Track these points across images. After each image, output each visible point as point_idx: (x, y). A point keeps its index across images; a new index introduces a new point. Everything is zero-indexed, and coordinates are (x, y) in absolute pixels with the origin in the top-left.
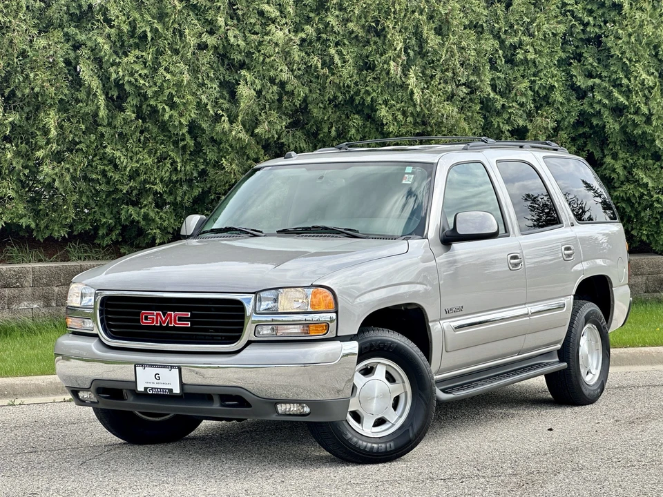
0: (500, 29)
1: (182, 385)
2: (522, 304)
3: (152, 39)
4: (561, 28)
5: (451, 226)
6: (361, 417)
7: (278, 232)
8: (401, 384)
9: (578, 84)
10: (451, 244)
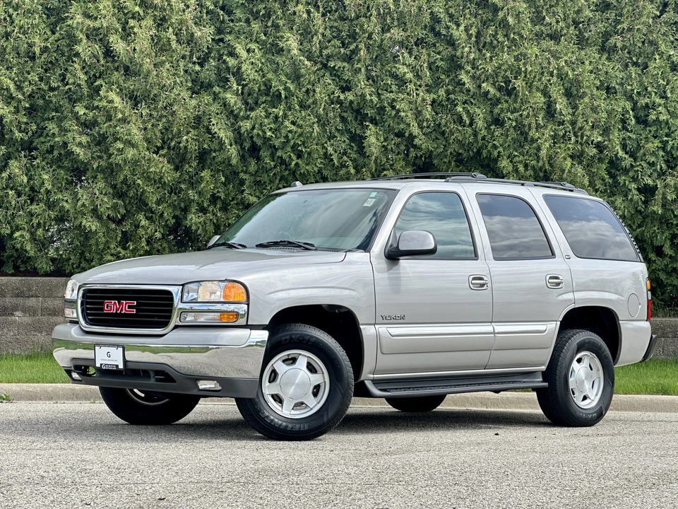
3: (286, 97)
6: (282, 399)
8: (321, 375)
10: (399, 260)
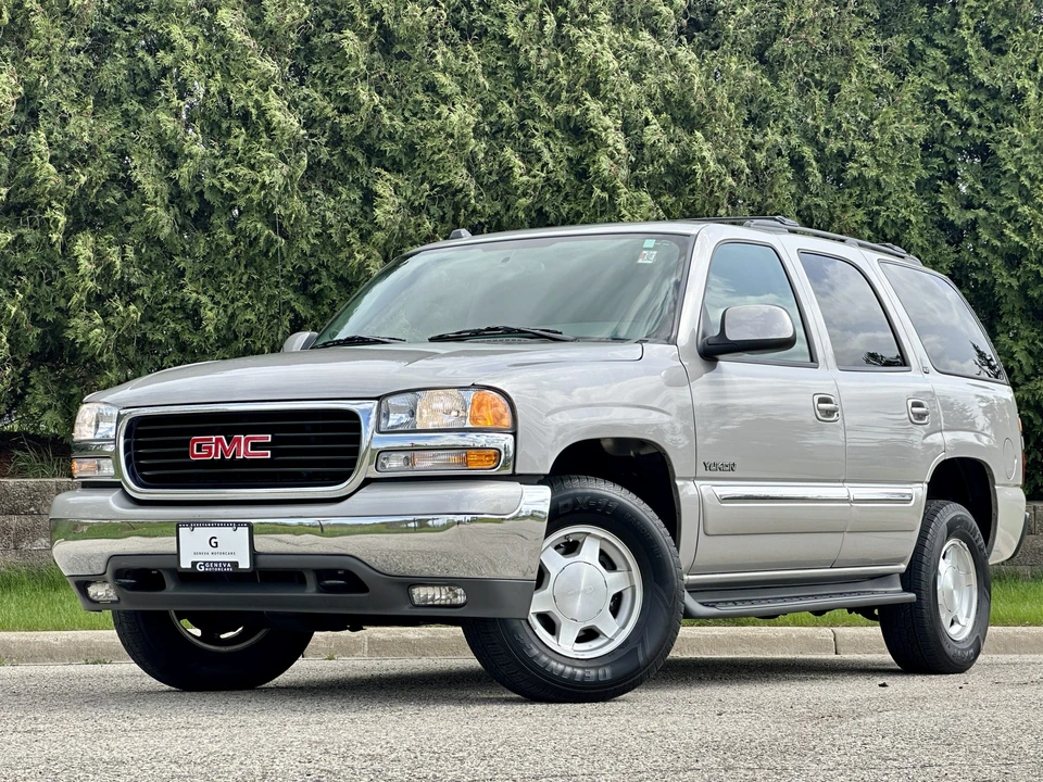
0: (818, 127)
1: (254, 554)
2: (839, 481)
4: (921, 131)
5: (717, 332)
6: (557, 623)
7: (432, 339)
8: (626, 573)
9: (951, 218)
10: (717, 360)
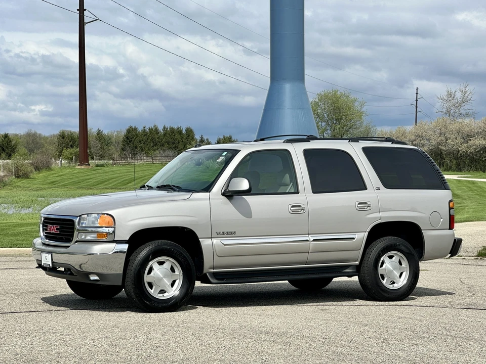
7: (158, 187)
